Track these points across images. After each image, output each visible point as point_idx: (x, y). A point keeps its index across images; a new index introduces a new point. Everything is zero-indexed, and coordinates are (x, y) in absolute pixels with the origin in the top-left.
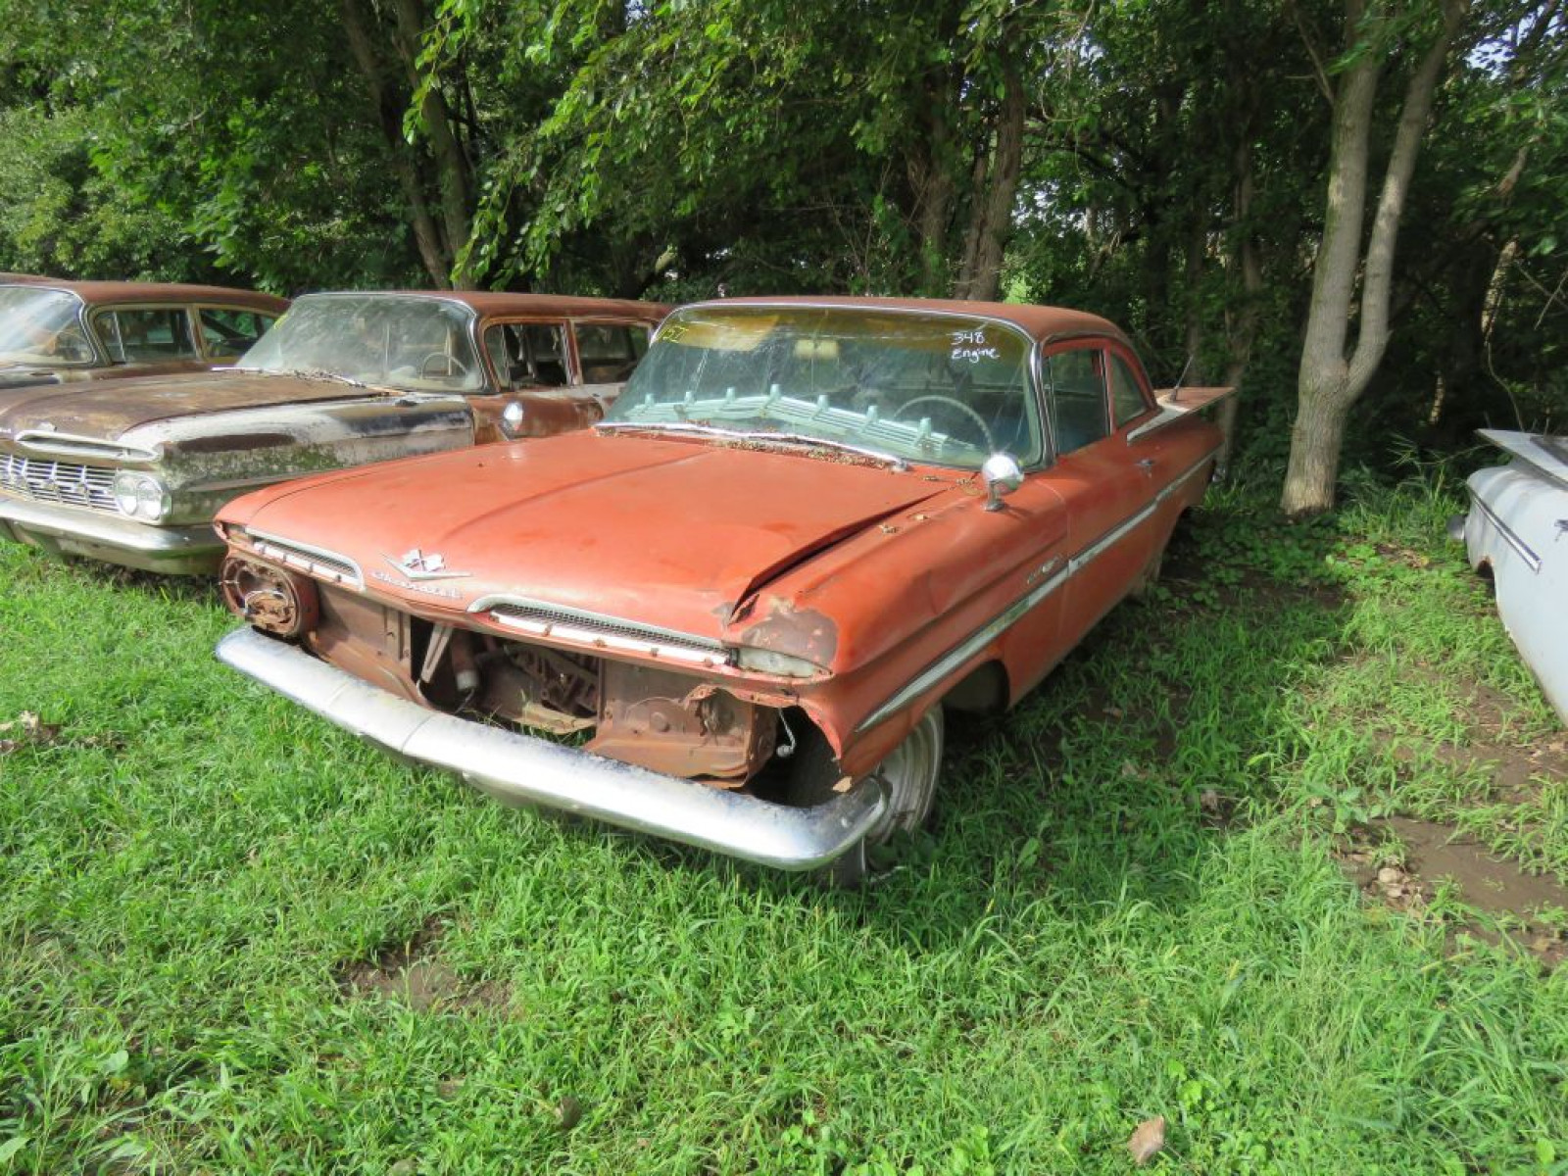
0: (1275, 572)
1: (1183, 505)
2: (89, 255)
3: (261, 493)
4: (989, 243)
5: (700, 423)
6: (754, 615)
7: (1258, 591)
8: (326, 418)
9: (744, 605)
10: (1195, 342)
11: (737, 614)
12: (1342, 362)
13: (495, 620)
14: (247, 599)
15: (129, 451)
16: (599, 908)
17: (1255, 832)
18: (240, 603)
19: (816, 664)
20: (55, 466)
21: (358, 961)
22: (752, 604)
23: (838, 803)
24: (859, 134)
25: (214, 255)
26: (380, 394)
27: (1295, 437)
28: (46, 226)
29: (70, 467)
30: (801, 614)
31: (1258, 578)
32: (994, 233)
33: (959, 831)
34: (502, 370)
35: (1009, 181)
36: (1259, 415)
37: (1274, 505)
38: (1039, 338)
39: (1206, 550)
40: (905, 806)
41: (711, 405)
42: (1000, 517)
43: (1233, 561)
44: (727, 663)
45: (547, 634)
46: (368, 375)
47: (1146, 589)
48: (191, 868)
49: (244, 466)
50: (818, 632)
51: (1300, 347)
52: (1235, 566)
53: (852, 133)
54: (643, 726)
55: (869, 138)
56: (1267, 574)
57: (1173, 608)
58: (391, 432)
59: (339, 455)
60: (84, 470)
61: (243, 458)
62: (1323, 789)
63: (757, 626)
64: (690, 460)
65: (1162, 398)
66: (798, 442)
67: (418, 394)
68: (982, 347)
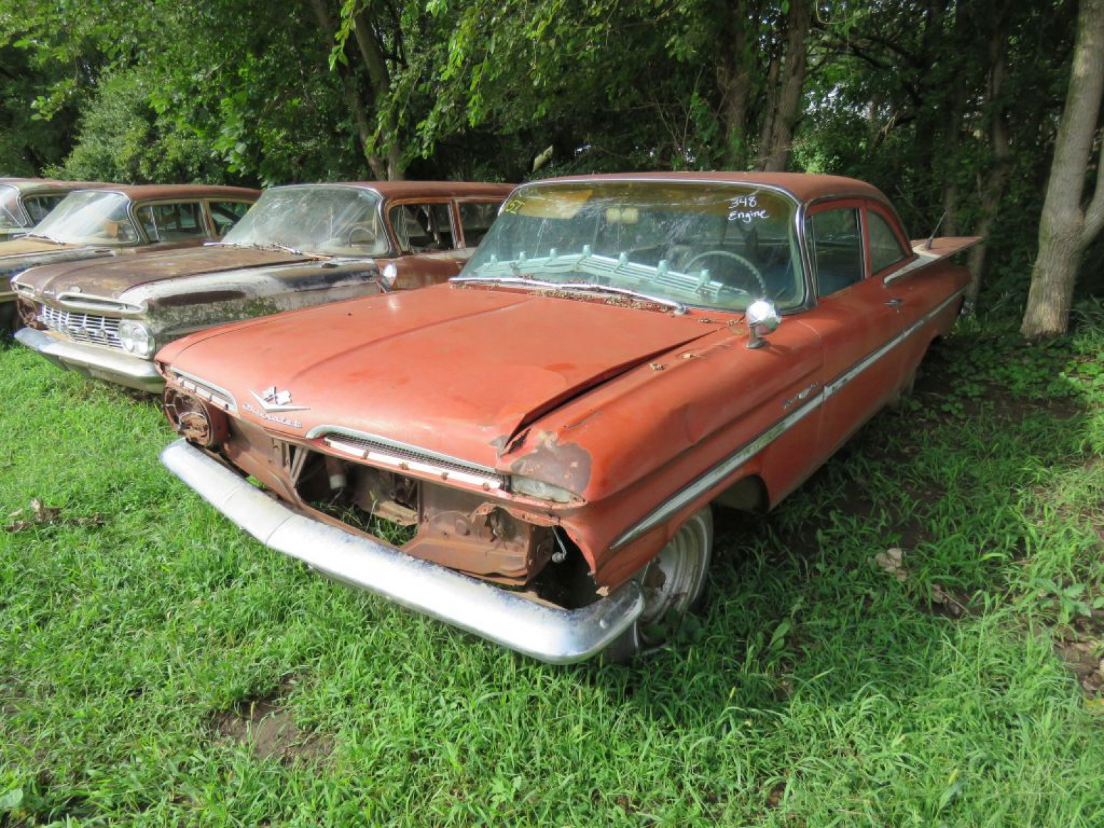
0: (1014, 387)
1: (934, 333)
2: (161, 169)
3: (184, 340)
4: (780, 128)
5: (526, 277)
6: (525, 446)
7: (998, 404)
8: (268, 279)
9: (516, 439)
10: (950, 199)
11: (509, 447)
12: (1079, 211)
13: (328, 444)
14: (180, 417)
15: (127, 306)
16: (414, 674)
17: (984, 622)
18: (176, 420)
19: (572, 492)
20: (85, 317)
21: (226, 711)
22: (523, 438)
23: (599, 606)
24: (672, 46)
25: (228, 163)
26: (311, 260)
27: (1035, 274)
28: (133, 151)
29: (94, 317)
30: (563, 447)
31: (999, 392)
32: (785, 120)
33: (722, 611)
34: (403, 238)
35: (797, 77)
36: (1004, 258)
37: (1015, 330)
38: (803, 201)
39: (954, 368)
40: (679, 589)
41: (537, 263)
42: (760, 354)
43: (978, 378)
44: (502, 488)
45: (365, 457)
46: (305, 246)
47: (901, 401)
48: (121, 626)
49: (208, 314)
50: (575, 465)
51: (1041, 202)
52: (976, 382)
53: (667, 46)
54: (450, 529)
55: (681, 47)
56: (1006, 389)
57: (924, 417)
58: (317, 287)
59: (279, 305)
60: (103, 319)
61: (207, 309)
62: (1050, 585)
63: (523, 458)
64: (511, 308)
65: (918, 248)
66: (600, 291)
67: (340, 259)
68: (754, 209)
